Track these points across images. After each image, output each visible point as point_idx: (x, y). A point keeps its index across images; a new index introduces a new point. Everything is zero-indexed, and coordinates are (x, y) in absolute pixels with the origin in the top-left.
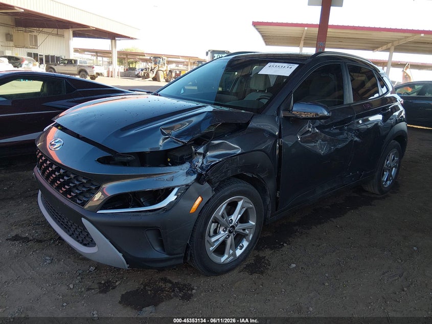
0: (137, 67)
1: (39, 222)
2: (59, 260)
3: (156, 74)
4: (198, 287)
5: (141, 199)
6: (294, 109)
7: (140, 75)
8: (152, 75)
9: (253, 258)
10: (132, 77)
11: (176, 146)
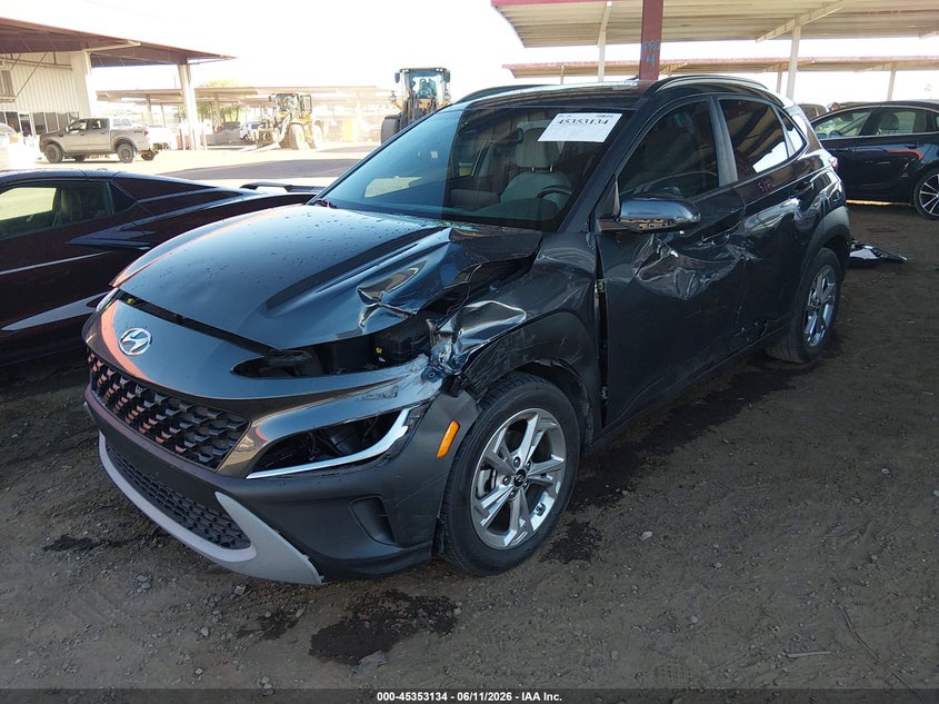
0: (242, 121)
1: (106, 502)
2: (166, 581)
3: (287, 133)
4: (465, 602)
5: (333, 439)
6: (622, 213)
7: (252, 137)
8: (278, 137)
9: (566, 528)
10: (233, 143)
11: (393, 322)
